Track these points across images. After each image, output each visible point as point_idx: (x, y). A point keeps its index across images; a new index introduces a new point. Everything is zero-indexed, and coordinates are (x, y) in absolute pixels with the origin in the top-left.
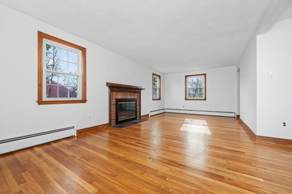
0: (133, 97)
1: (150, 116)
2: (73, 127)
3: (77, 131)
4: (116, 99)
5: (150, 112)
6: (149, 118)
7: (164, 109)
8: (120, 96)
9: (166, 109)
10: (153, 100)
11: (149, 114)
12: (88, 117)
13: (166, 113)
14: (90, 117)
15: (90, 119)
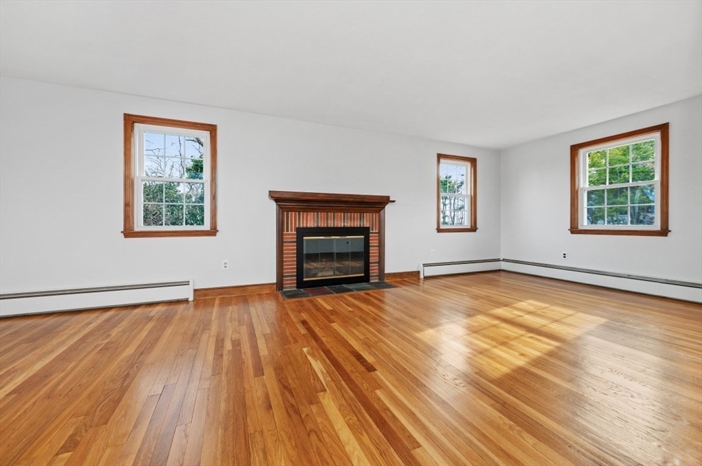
0: (357, 224)
1: (422, 277)
2: (187, 283)
3: (195, 291)
4: (298, 230)
5: (425, 265)
6: (422, 281)
7: (498, 260)
8: (310, 221)
9: (504, 260)
10: (439, 230)
11: (419, 272)
12: (223, 265)
13: (502, 273)
14: (227, 265)
15: (225, 269)
